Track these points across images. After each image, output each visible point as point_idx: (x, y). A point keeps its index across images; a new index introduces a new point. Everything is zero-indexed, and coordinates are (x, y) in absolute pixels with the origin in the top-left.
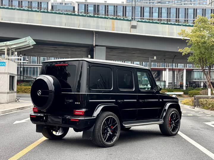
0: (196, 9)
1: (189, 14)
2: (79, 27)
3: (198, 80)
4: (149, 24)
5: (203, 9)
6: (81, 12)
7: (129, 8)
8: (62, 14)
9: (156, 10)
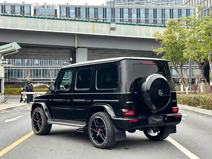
0: (173, 9)
1: (165, 14)
2: (61, 31)
3: (176, 76)
4: (127, 25)
5: (179, 9)
6: (63, 16)
7: (109, 10)
8: (45, 18)
9: (134, 11)
